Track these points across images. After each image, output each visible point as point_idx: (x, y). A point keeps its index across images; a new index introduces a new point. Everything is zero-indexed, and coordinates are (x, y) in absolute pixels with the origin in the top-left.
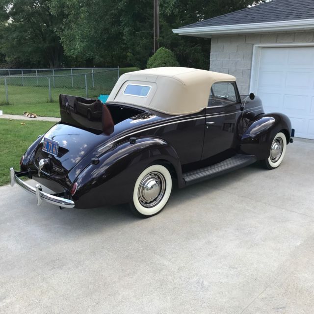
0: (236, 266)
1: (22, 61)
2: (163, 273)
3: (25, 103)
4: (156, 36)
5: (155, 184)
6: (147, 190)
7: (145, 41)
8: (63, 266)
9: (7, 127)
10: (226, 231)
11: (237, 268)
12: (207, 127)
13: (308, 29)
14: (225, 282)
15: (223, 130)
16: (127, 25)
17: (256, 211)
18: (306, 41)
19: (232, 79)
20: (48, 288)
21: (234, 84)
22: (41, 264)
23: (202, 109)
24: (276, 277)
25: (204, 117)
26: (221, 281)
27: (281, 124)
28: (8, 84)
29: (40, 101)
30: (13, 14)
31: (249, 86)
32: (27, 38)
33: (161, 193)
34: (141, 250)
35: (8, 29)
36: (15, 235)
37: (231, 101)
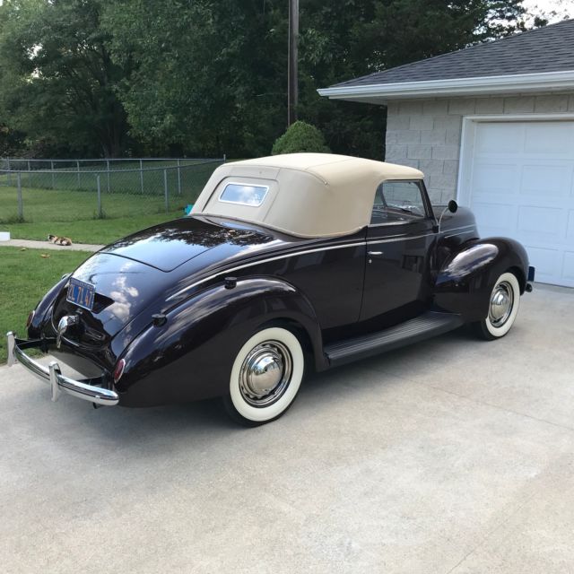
0: (415, 515)
1: (55, 146)
2: (278, 528)
3: (54, 220)
4: (292, 101)
5: (272, 364)
6: (257, 374)
7: (272, 110)
8: (93, 512)
9: (15, 261)
10: (400, 450)
11: (415, 519)
12: (370, 261)
13: (559, 89)
14: (391, 544)
15: (403, 267)
16: (242, 82)
17: (458, 415)
18: (555, 111)
19: (418, 175)
20: (60, 554)
21: (420, 184)
22: (52, 510)
23: (361, 228)
24: (486, 536)
25: (364, 243)
26: (383, 541)
27: (509, 257)
28: (22, 186)
29: (81, 216)
30: (40, 62)
31: (456, 190)
32: (64, 104)
33: (284, 380)
34: (240, 484)
35: (31, 89)
36: (10, 456)
37: (416, 215)
